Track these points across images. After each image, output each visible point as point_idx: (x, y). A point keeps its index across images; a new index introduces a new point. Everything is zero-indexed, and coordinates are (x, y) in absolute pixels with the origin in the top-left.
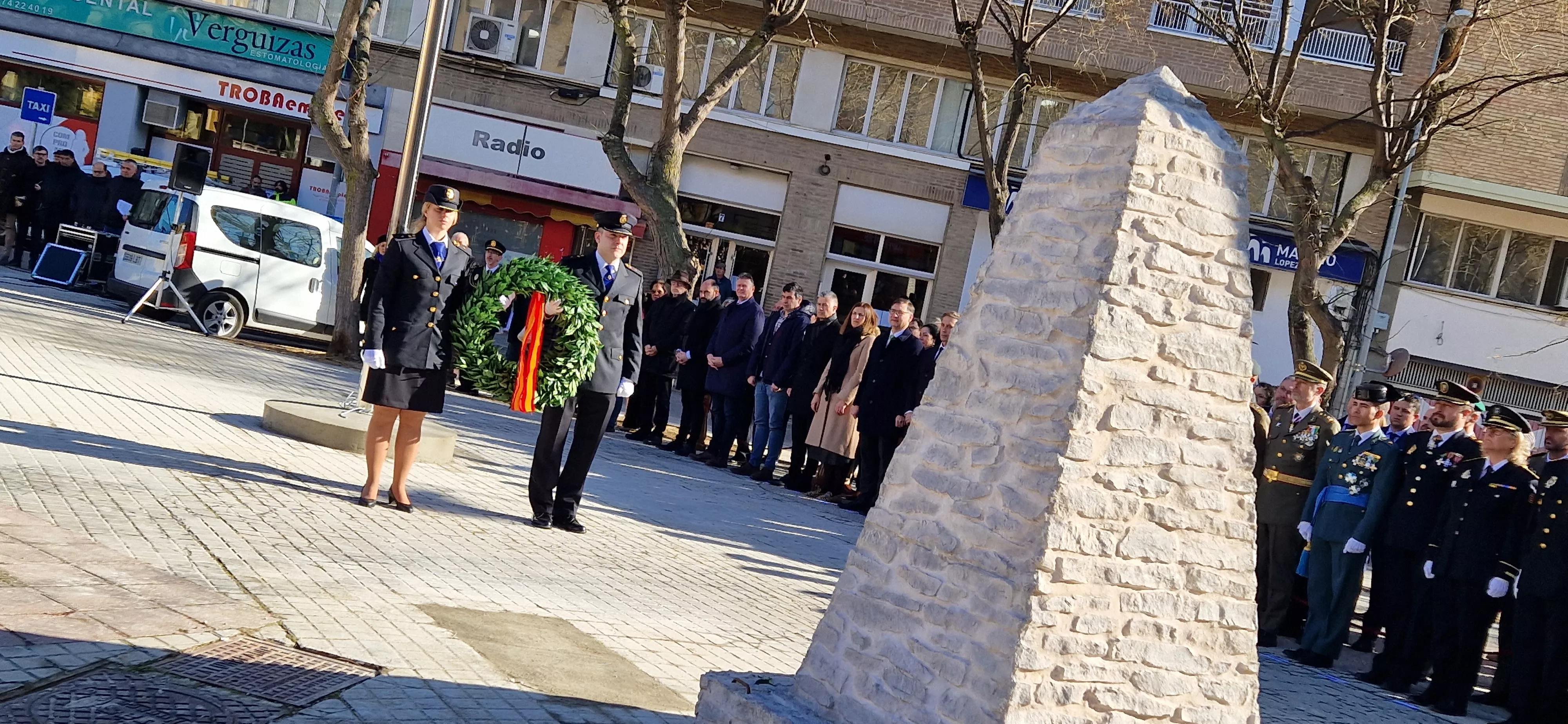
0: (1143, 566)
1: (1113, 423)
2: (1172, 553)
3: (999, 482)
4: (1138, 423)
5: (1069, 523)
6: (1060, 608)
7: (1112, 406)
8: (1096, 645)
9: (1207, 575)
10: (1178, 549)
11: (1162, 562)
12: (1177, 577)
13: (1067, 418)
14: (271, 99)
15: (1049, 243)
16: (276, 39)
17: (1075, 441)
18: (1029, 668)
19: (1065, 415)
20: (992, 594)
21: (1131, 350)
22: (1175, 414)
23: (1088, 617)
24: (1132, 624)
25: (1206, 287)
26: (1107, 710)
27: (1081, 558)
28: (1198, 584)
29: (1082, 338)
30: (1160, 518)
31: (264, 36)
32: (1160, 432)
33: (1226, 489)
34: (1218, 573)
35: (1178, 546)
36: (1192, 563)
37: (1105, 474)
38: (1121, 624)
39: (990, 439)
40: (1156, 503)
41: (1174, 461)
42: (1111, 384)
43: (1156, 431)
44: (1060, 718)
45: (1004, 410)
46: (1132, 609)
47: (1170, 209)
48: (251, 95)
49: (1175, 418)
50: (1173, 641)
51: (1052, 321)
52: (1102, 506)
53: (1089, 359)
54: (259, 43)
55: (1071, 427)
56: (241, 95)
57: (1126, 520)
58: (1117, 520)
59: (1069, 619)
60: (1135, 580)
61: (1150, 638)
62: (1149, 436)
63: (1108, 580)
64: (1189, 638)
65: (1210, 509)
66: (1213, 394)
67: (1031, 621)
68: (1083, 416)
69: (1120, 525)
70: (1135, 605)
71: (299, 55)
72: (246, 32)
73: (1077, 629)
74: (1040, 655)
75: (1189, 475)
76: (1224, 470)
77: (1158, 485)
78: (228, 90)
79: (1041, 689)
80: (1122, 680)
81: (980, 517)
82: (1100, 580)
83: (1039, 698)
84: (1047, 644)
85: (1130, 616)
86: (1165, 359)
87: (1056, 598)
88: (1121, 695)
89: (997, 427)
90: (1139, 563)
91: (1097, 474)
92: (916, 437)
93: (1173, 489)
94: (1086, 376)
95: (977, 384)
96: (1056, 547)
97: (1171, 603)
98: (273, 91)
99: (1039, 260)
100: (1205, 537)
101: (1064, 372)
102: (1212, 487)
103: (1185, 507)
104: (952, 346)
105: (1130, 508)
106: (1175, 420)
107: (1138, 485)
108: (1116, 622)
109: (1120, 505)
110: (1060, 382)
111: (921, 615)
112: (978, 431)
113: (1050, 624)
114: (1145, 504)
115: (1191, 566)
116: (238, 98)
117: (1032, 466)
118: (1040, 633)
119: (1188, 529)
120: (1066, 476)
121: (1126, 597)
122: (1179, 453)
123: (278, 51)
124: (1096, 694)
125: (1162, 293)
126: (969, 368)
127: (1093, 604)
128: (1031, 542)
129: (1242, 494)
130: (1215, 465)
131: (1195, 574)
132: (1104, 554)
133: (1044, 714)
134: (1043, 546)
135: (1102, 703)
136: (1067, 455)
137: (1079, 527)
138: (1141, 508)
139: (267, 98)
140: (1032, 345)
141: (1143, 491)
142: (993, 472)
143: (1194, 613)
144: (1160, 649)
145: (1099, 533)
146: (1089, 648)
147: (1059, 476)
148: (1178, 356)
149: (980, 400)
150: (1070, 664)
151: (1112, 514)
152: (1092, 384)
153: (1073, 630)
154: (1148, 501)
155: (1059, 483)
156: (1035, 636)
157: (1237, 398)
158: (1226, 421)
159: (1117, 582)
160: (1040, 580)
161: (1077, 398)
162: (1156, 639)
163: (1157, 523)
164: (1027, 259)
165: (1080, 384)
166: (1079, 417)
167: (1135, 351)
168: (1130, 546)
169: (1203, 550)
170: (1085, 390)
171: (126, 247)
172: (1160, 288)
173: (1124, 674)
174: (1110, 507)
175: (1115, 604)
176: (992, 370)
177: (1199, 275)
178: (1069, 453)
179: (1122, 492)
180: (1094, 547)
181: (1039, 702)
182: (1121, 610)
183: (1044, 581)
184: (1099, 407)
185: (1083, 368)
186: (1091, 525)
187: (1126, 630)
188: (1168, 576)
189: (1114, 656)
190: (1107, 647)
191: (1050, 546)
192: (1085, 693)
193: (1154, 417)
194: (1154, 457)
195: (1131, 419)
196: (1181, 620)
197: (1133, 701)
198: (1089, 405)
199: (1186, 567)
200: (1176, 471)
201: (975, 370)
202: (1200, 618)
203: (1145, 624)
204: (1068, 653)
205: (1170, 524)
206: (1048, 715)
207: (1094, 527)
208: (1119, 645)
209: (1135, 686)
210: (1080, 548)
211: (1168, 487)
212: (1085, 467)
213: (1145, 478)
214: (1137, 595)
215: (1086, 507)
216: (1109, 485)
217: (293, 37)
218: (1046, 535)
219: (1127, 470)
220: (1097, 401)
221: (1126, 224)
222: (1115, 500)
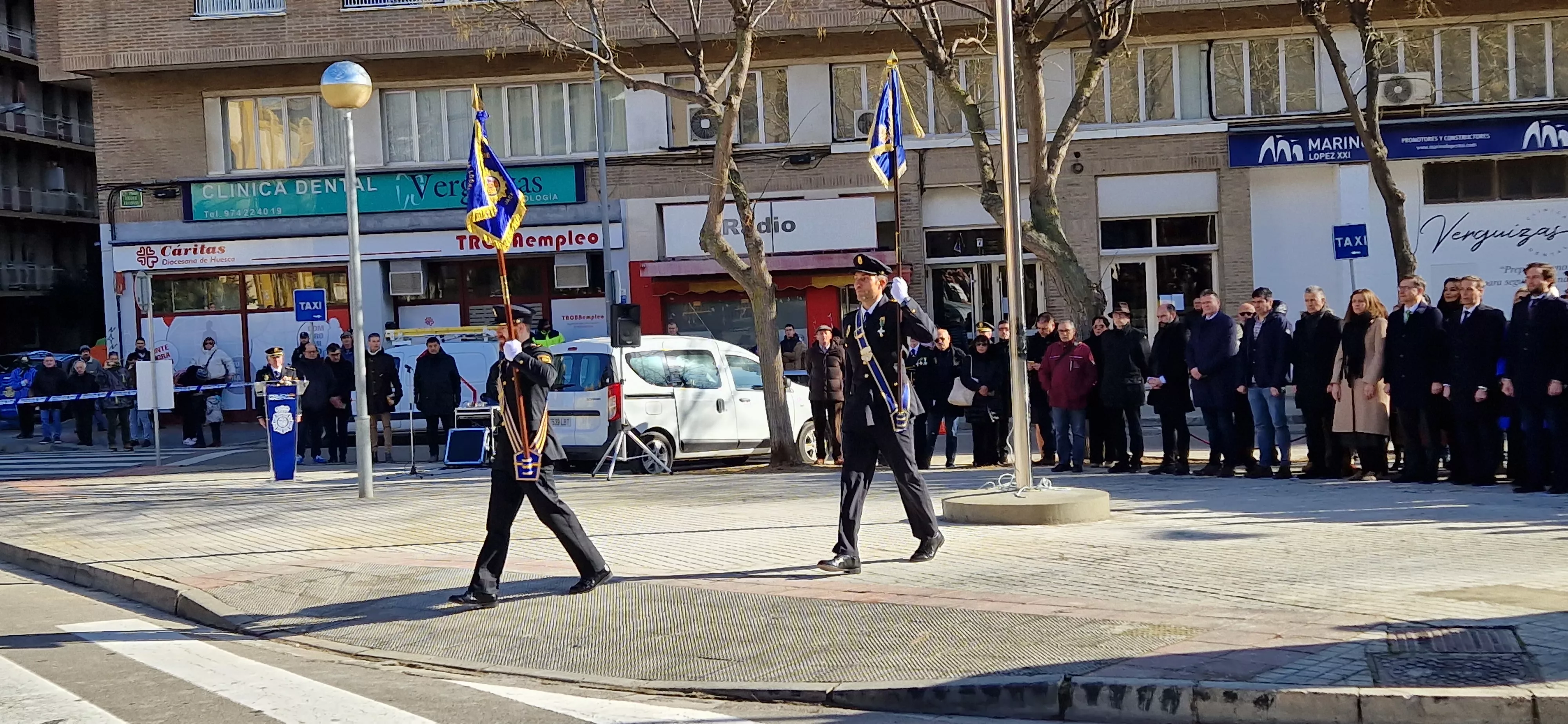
56: (480, 244)
71: (527, 191)
78: (466, 242)
116: (478, 247)
217: (518, 174)
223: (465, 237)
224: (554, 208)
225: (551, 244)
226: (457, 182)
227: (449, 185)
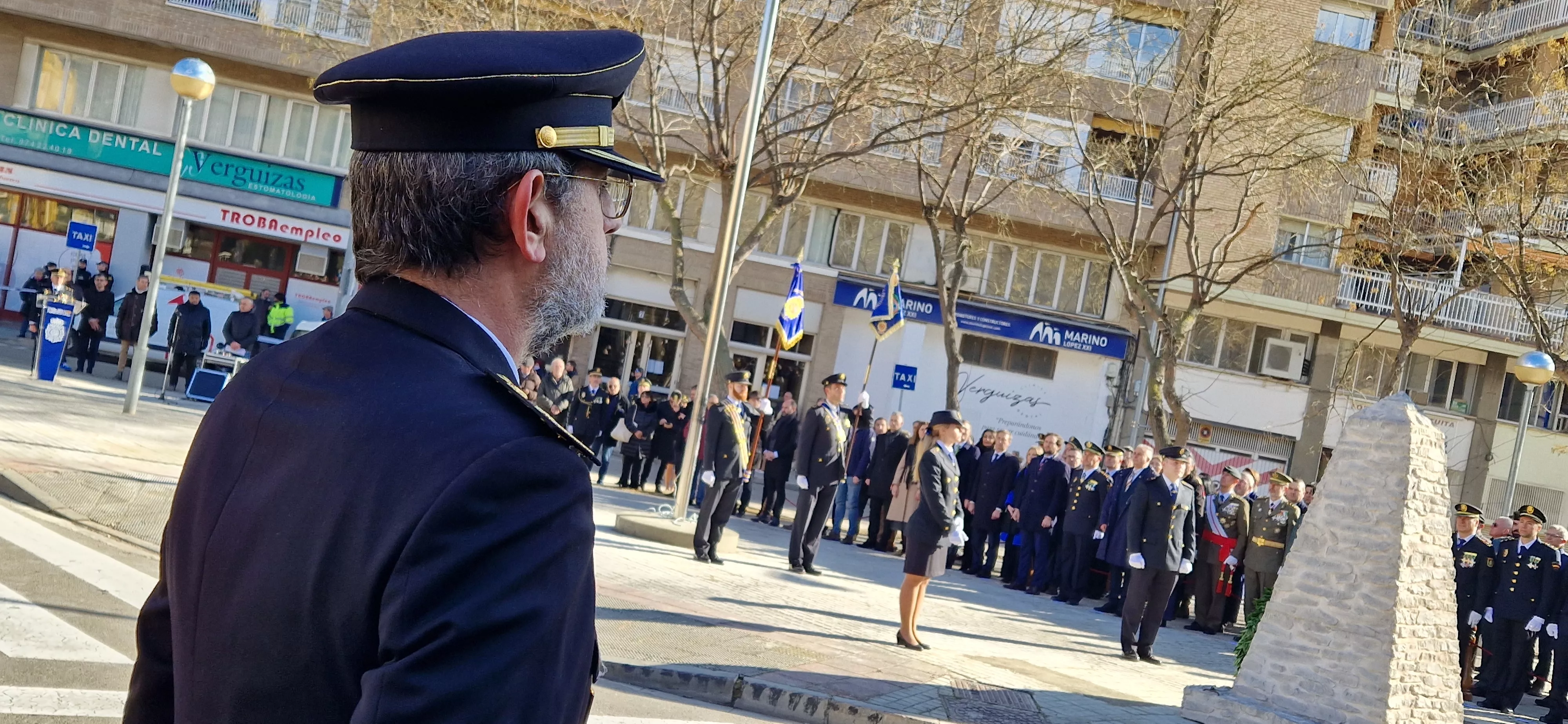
14: (267, 223)
16: (271, 174)
31: (261, 172)
48: (249, 220)
54: (256, 176)
56: (241, 220)
71: (291, 187)
72: (245, 170)
78: (229, 216)
98: (269, 217)
116: (239, 223)
123: (273, 184)
139: (264, 223)
217: (286, 173)
223: (228, 212)
224: (311, 207)
225: (301, 233)
226: (233, 166)
227: (224, 167)
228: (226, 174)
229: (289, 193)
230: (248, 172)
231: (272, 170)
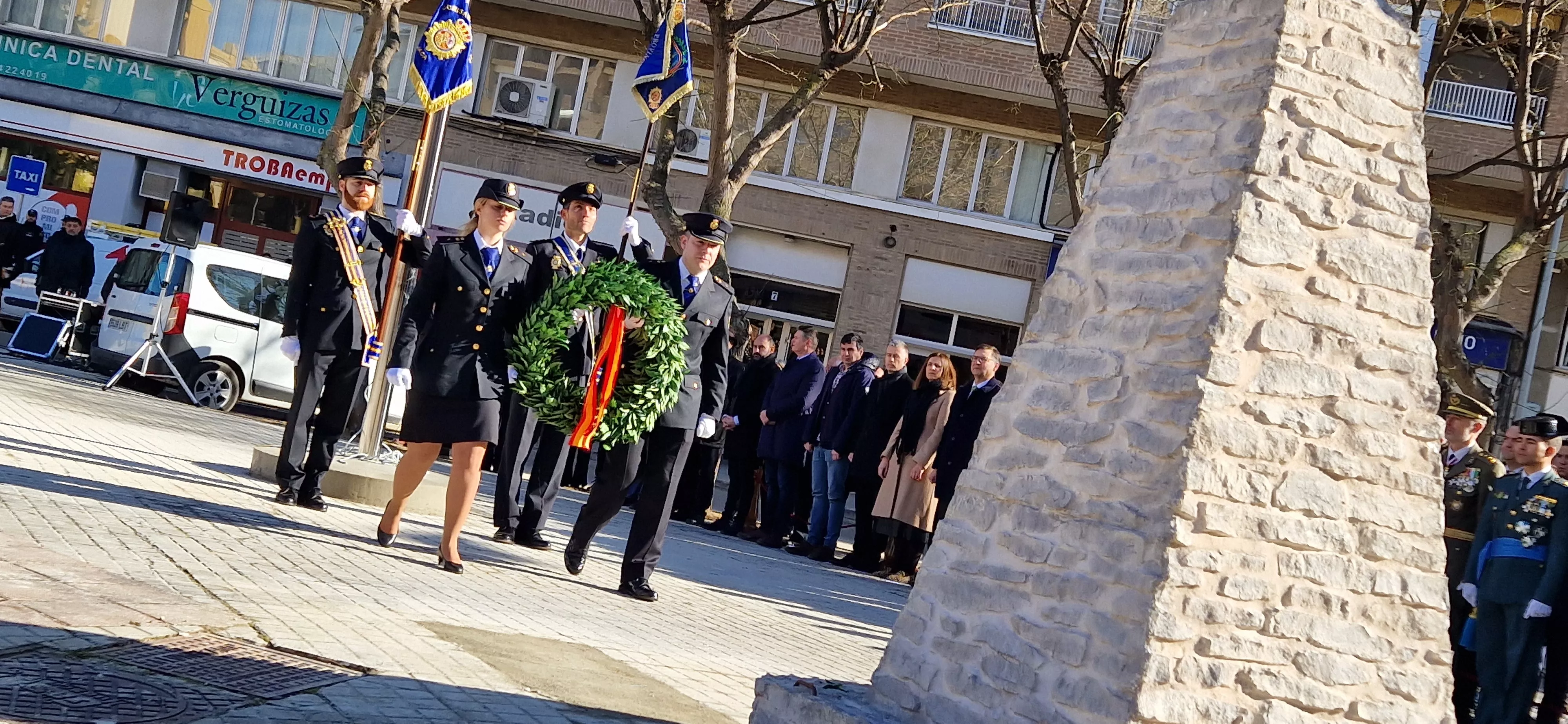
0: (1305, 520)
1: (1264, 341)
2: (1341, 507)
3: (1124, 419)
4: (1294, 345)
5: (1213, 460)
6: (1203, 565)
7: (1263, 321)
8: (1250, 615)
9: (1385, 537)
10: (1347, 502)
11: (1328, 517)
12: (1347, 538)
13: (1207, 332)
14: (280, 168)
15: (1178, 137)
16: (286, 103)
17: (1219, 361)
18: (1167, 637)
19: (1205, 328)
20: (1117, 551)
21: (1284, 255)
22: (1340, 337)
23: (1240, 578)
24: (1294, 592)
25: (1373, 187)
26: (1264, 696)
27: (1228, 505)
28: (1374, 548)
29: (1225, 238)
30: (1324, 463)
31: (275, 100)
32: (1322, 357)
33: (1404, 432)
34: (1397, 535)
35: (1348, 499)
36: (1365, 522)
37: (1256, 403)
38: (1280, 592)
39: (1110, 370)
40: (1320, 445)
41: (1340, 394)
42: (1261, 295)
43: (1317, 356)
44: (1207, 703)
45: (1128, 335)
46: (1293, 572)
47: (1326, 89)
48: (257, 164)
49: (1340, 341)
50: (1345, 617)
51: (1185, 225)
52: (1253, 442)
53: (1232, 263)
54: (268, 108)
55: (1213, 343)
56: (247, 164)
57: (1282, 462)
58: (1272, 461)
59: (1215, 580)
60: (1296, 536)
61: (1316, 610)
62: (1308, 360)
63: (1263, 535)
64: (1365, 614)
65: (1386, 456)
66: (1386, 316)
67: (1168, 578)
68: (1227, 330)
69: (1275, 467)
70: (1296, 568)
71: (312, 121)
72: (255, 97)
73: (1226, 592)
74: (1181, 622)
75: (1358, 412)
76: (1402, 409)
77: (1320, 422)
78: (233, 159)
79: (1182, 664)
80: (1283, 661)
81: (1100, 463)
82: (1253, 535)
83: (1180, 676)
84: (1188, 608)
85: (1290, 581)
86: (1326, 269)
87: (1199, 551)
88: (1282, 680)
89: (1120, 356)
90: (1300, 516)
91: (1246, 403)
92: (1018, 380)
93: (1339, 428)
94: (1230, 283)
95: (1093, 310)
96: (1197, 488)
97: (1341, 569)
98: (283, 160)
99: (1167, 160)
100: (1380, 490)
101: (1202, 281)
102: (1387, 429)
103: (1355, 451)
104: (1061, 270)
105: (1287, 447)
106: (1339, 343)
107: (1297, 420)
108: (1273, 587)
109: (1275, 443)
110: (1197, 292)
111: (1028, 588)
112: (1095, 363)
113: (1193, 584)
114: (1306, 445)
115: (1364, 525)
116: (243, 167)
117: (1165, 394)
118: (1179, 594)
119: (1359, 478)
120: (1208, 402)
121: (1285, 560)
122: (1345, 384)
123: (289, 117)
124: (1251, 676)
125: (1320, 190)
126: (1081, 293)
127: (1245, 563)
128: (1166, 483)
129: (1425, 440)
130: (1390, 402)
131: (1369, 535)
132: (1257, 502)
133: (1187, 697)
134: (1182, 487)
135: (1259, 688)
136: (1208, 377)
137: (1226, 466)
138: (1300, 449)
139: (276, 168)
140: (1160, 255)
141: (1303, 428)
142: (1115, 408)
143: (1370, 583)
144: (1329, 625)
145: (1250, 476)
146: (1240, 617)
147: (1200, 401)
148: (1342, 267)
149: (1097, 328)
150: (1218, 636)
151: (1266, 454)
152: (1237, 292)
153: (1221, 593)
154: (1309, 441)
155: (1200, 409)
156: (1173, 598)
157: (1414, 322)
158: (1402, 350)
159: (1273, 537)
160: (1178, 528)
161: (1219, 308)
162: (1324, 613)
163: (1320, 469)
164: (1152, 160)
165: (1222, 291)
166: (1223, 331)
167: (1289, 257)
168: (1288, 495)
169: (1379, 506)
170: (1229, 299)
171: (112, 312)
172: (1317, 184)
173: (1285, 654)
174: (1263, 445)
175: (1272, 566)
176: (1111, 291)
177: (1364, 171)
178: (1210, 374)
179: (1277, 428)
180: (1244, 492)
181: (1181, 681)
182: (1280, 574)
183: (1183, 530)
184: (1246, 321)
185: (1226, 273)
186: (1240, 465)
187: (1286, 598)
188: (1336, 535)
189: (1272, 631)
190: (1263, 618)
191: (1190, 486)
192: (1237, 675)
193: (1314, 338)
194: (1315, 387)
195: (1286, 338)
196: (1353, 591)
197: (1298, 687)
198: (1234, 318)
199: (1358, 525)
200: (1342, 406)
201: (1090, 294)
202: (1377, 590)
203: (1310, 592)
204: (1214, 622)
205: (1337, 471)
206: (1192, 697)
207: (1243, 467)
208: (1278, 616)
209: (1299, 669)
210: (1227, 492)
211: (1333, 426)
212: (1231, 394)
213: (1305, 413)
214: (1299, 555)
215: (1233, 442)
216: (1261, 418)
217: (306, 101)
218: (1184, 473)
219: (1282, 400)
220: (1244, 314)
221: (1274, 103)
222: (1269, 436)
223: (233, 153)
225: (322, 183)
227: (231, 95)
228: (231, 104)
229: (308, 129)
230: (259, 102)
231: (291, 97)
